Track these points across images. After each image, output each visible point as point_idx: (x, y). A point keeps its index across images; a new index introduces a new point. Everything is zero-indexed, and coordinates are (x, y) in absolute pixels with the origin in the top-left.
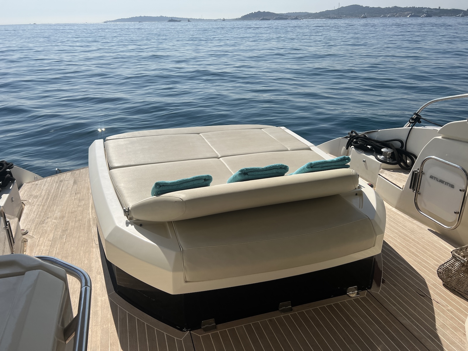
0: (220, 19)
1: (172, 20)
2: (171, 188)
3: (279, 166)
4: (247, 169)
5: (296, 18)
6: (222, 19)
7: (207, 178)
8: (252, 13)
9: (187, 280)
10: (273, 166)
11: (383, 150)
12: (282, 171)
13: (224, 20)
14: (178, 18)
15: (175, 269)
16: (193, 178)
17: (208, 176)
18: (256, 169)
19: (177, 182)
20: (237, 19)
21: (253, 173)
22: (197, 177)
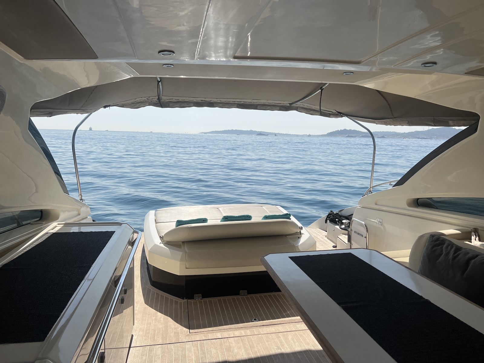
0: (306, 135)
1: (260, 134)
2: (184, 223)
3: (246, 215)
4: (227, 216)
5: (383, 137)
6: (308, 134)
7: (204, 220)
8: (338, 130)
9: (187, 267)
10: (243, 216)
11: (344, 221)
12: (248, 218)
13: (309, 136)
14: (266, 133)
15: (181, 260)
16: (197, 219)
17: (205, 218)
18: (233, 216)
19: (188, 221)
20: (322, 136)
21: (230, 218)
22: (199, 219)
